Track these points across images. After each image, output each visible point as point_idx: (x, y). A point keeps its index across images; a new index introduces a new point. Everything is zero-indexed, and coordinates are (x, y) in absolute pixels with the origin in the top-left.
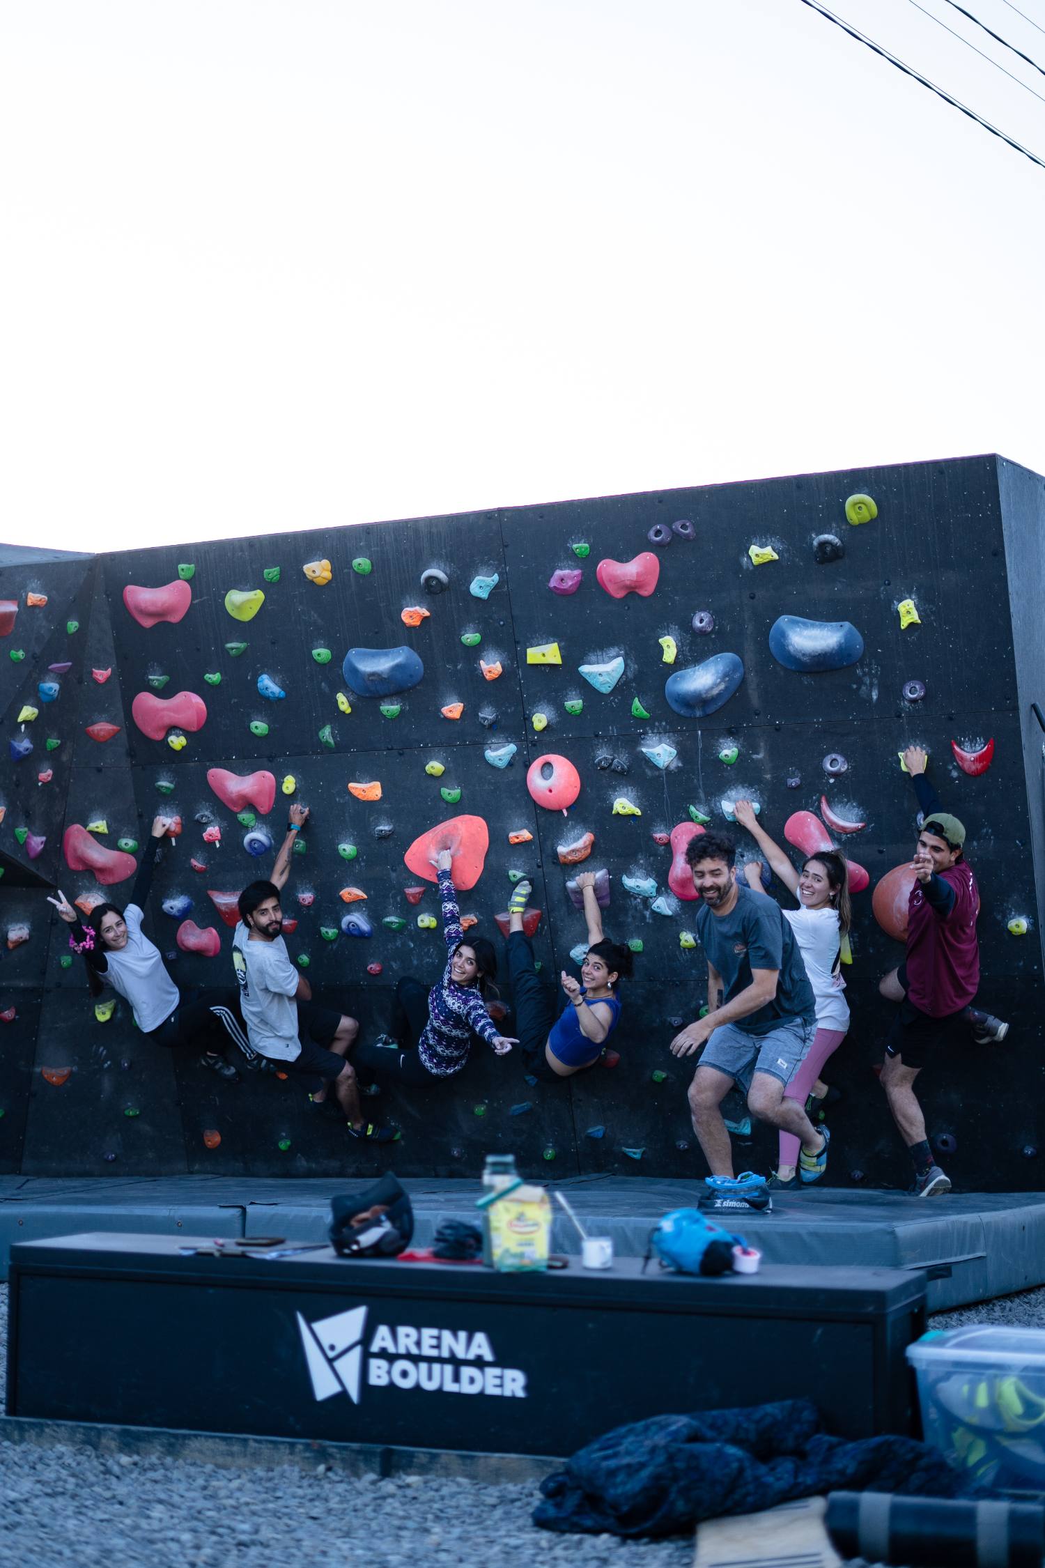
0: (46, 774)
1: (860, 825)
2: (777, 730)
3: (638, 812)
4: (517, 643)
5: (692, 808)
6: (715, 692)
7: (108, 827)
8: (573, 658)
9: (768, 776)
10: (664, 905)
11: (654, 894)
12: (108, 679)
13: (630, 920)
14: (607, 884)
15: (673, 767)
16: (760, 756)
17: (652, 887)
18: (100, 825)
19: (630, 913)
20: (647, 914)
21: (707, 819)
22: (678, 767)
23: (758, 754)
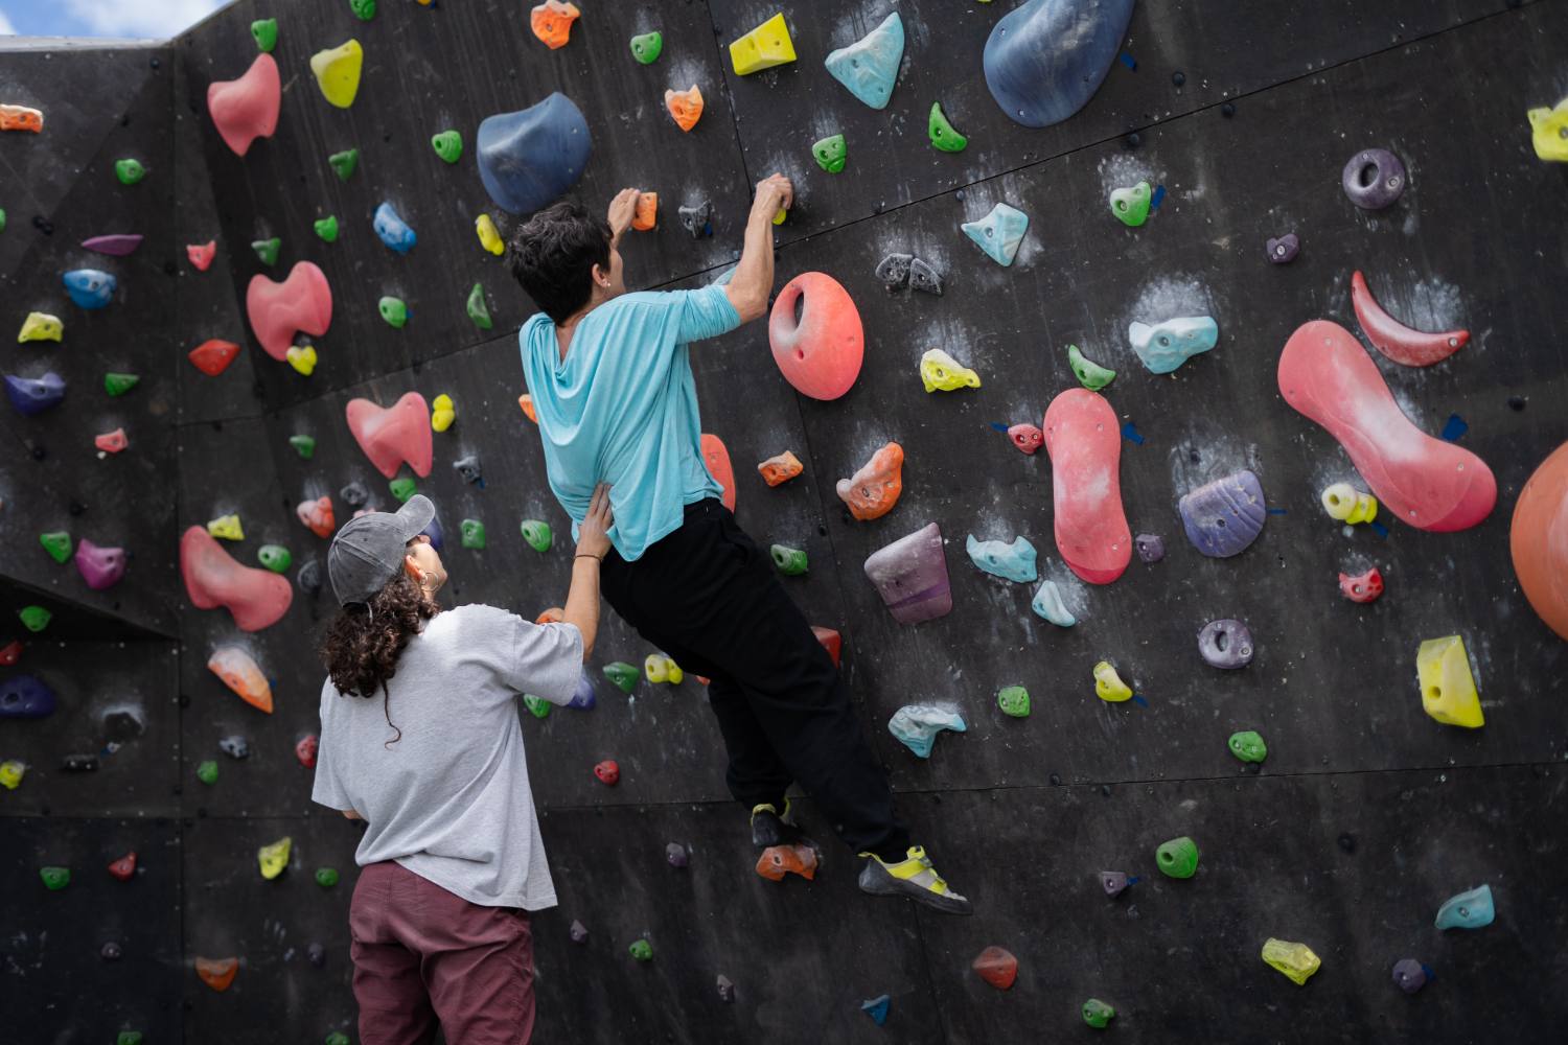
0: (111, 438)
1: (1454, 338)
2: (1227, 114)
3: (974, 380)
4: (717, 33)
5: (1074, 354)
6: (1070, 42)
7: (244, 526)
8: (813, 42)
9: (1223, 242)
10: (1057, 602)
11: (1032, 575)
12: (213, 262)
13: (995, 640)
14: (938, 559)
15: (1025, 256)
16: (1199, 192)
17: (1024, 557)
18: (228, 525)
19: (995, 623)
20: (1025, 621)
21: (1109, 374)
22: (1036, 257)
23: (1193, 187)
